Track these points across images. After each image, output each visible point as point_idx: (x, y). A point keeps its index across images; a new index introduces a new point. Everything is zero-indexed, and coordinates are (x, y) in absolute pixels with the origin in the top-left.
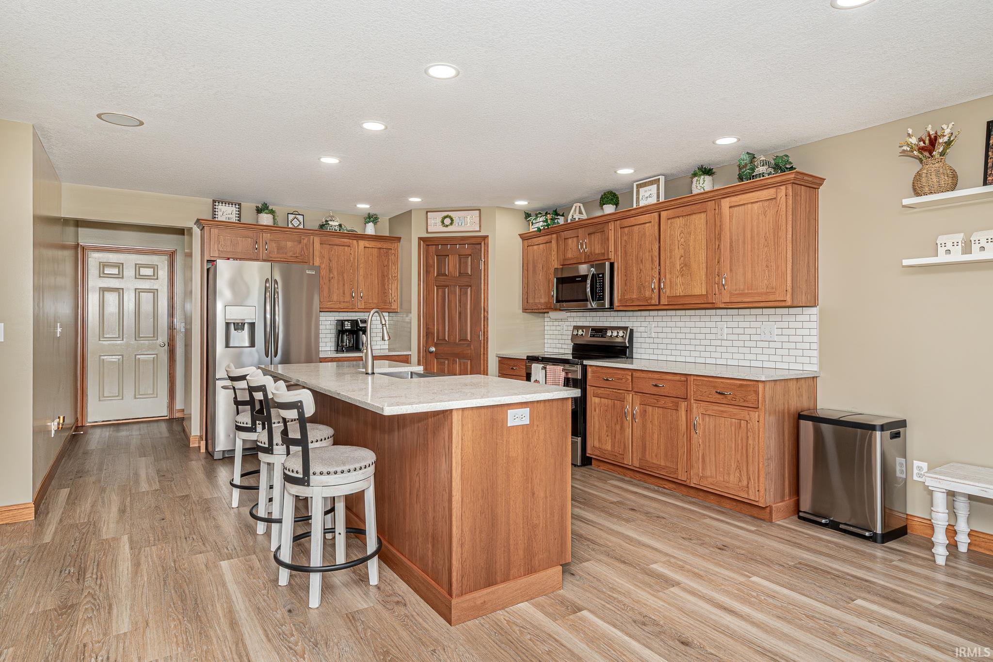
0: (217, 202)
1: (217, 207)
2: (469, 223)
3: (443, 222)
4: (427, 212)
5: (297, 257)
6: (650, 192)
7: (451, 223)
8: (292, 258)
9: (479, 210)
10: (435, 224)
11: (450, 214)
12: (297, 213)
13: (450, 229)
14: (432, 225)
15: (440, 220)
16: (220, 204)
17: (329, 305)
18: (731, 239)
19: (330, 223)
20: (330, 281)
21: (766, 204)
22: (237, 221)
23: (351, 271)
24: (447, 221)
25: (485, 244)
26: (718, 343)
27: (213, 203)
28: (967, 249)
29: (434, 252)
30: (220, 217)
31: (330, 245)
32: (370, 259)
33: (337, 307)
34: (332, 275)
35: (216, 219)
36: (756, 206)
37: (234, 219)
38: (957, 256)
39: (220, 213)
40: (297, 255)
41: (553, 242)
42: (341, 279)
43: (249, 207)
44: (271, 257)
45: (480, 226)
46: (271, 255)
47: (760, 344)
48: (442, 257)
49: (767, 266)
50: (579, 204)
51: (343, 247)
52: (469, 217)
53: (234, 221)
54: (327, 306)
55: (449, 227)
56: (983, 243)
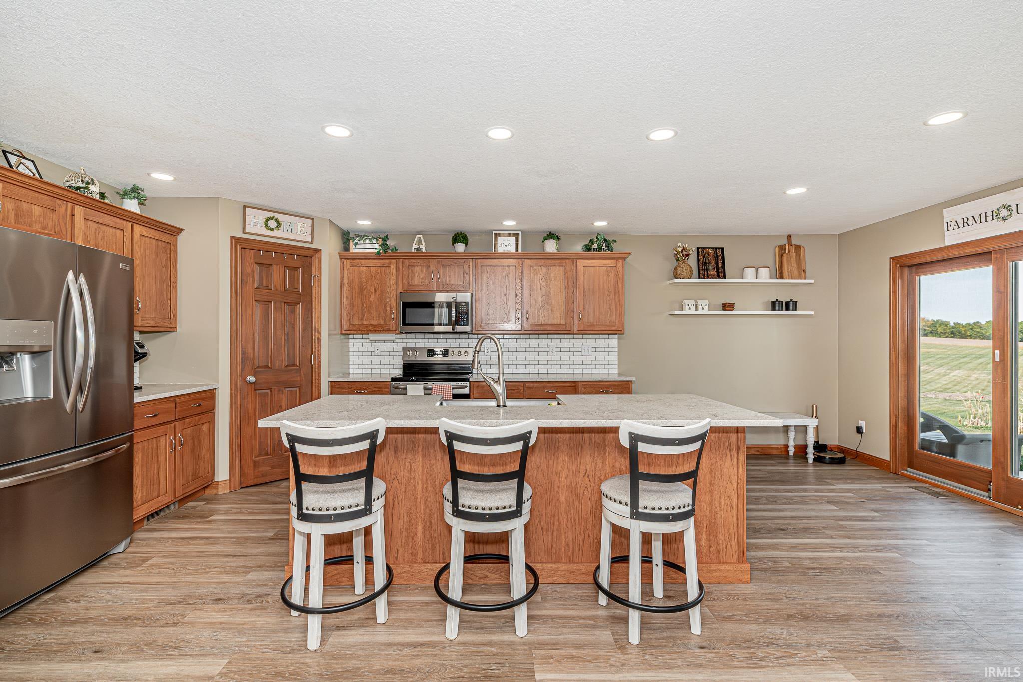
2: (299, 231)
3: (266, 224)
4: (245, 207)
6: (509, 242)
7: (277, 227)
9: (313, 219)
10: (256, 224)
11: (277, 216)
12: (20, 154)
13: (276, 233)
14: (252, 224)
15: (264, 220)
18: (584, 289)
19: (91, 187)
21: (609, 269)
24: (272, 224)
25: (318, 257)
26: (550, 358)
28: (696, 309)
29: (252, 259)
32: (147, 254)
36: (602, 269)
38: (693, 312)
41: (392, 266)
45: (312, 238)
46: (4, 223)
47: (580, 358)
48: (263, 264)
49: (610, 308)
50: (421, 236)
52: (300, 224)
55: (274, 231)
56: (703, 306)
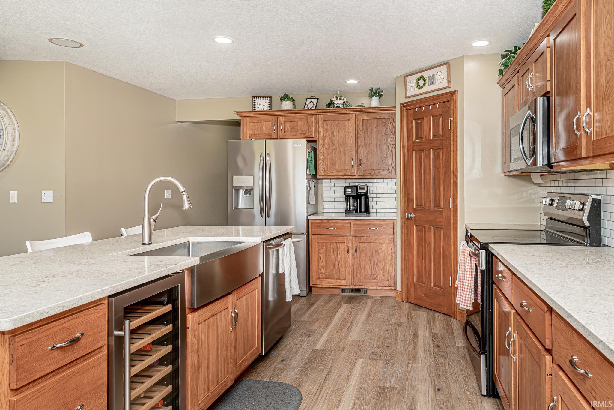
0: (255, 98)
1: (255, 101)
2: (439, 80)
3: (418, 84)
4: (405, 77)
5: (305, 134)
7: (424, 84)
8: (301, 135)
9: (447, 64)
10: (412, 87)
11: (423, 74)
12: (314, 97)
13: (424, 90)
14: (410, 89)
15: (415, 83)
16: (257, 99)
17: (332, 173)
19: (336, 102)
20: (332, 152)
22: (269, 110)
23: (351, 142)
24: (421, 83)
25: (453, 100)
27: (253, 99)
29: (412, 117)
30: (258, 109)
31: (332, 121)
32: (369, 130)
33: (339, 174)
34: (334, 147)
35: (255, 110)
37: (267, 108)
39: (257, 106)
40: (306, 132)
41: (516, 83)
42: (342, 150)
43: (276, 98)
44: (286, 136)
45: (449, 82)
46: (285, 134)
48: (419, 119)
51: (344, 122)
52: (439, 74)
53: (267, 110)
54: (330, 174)
55: (424, 88)
